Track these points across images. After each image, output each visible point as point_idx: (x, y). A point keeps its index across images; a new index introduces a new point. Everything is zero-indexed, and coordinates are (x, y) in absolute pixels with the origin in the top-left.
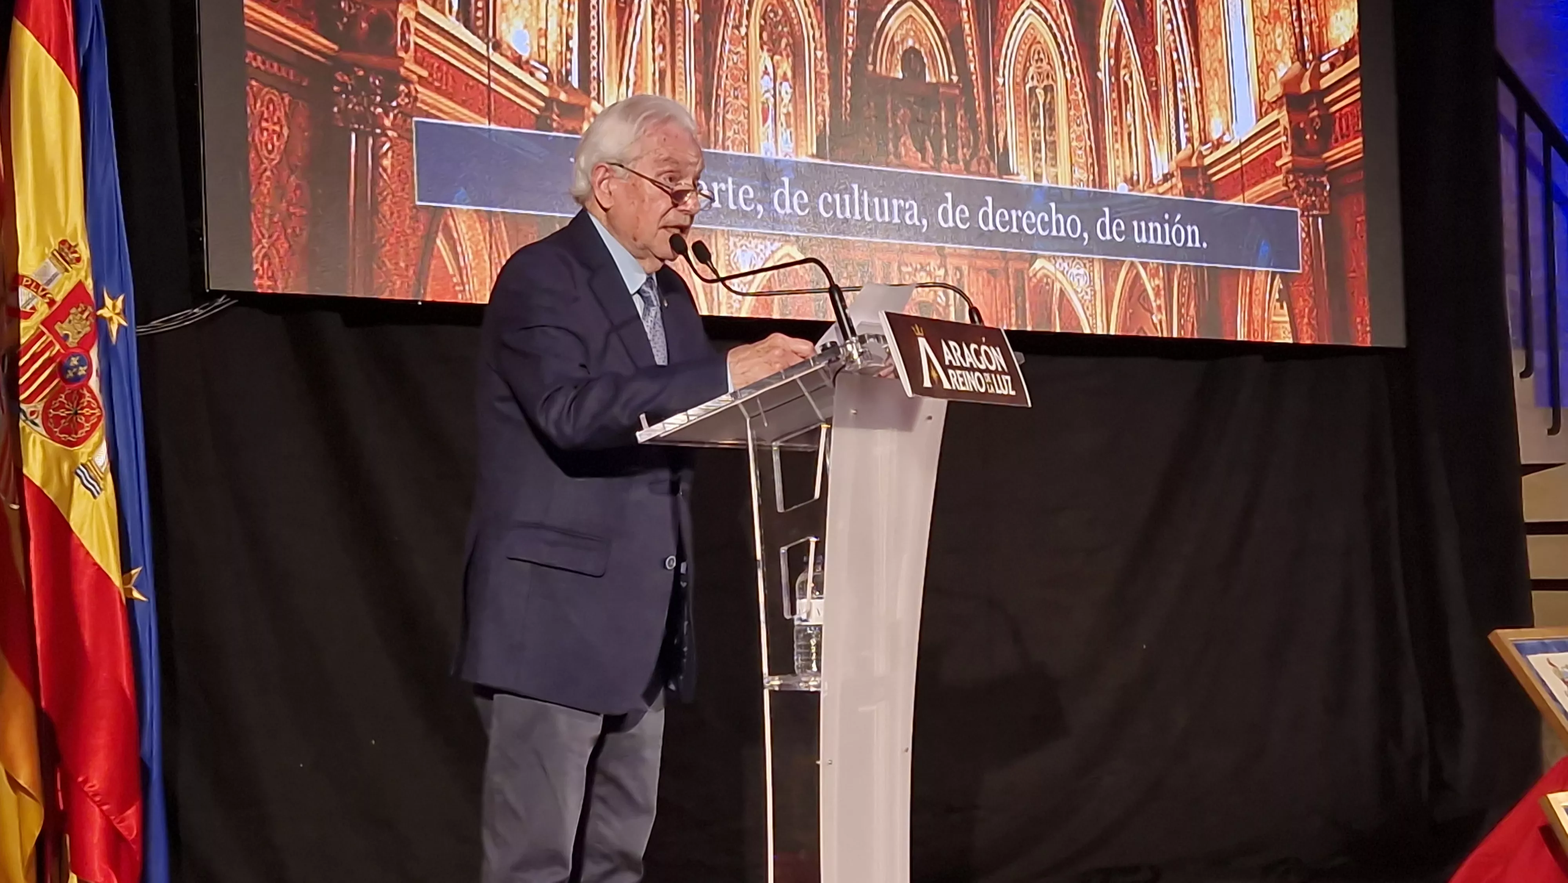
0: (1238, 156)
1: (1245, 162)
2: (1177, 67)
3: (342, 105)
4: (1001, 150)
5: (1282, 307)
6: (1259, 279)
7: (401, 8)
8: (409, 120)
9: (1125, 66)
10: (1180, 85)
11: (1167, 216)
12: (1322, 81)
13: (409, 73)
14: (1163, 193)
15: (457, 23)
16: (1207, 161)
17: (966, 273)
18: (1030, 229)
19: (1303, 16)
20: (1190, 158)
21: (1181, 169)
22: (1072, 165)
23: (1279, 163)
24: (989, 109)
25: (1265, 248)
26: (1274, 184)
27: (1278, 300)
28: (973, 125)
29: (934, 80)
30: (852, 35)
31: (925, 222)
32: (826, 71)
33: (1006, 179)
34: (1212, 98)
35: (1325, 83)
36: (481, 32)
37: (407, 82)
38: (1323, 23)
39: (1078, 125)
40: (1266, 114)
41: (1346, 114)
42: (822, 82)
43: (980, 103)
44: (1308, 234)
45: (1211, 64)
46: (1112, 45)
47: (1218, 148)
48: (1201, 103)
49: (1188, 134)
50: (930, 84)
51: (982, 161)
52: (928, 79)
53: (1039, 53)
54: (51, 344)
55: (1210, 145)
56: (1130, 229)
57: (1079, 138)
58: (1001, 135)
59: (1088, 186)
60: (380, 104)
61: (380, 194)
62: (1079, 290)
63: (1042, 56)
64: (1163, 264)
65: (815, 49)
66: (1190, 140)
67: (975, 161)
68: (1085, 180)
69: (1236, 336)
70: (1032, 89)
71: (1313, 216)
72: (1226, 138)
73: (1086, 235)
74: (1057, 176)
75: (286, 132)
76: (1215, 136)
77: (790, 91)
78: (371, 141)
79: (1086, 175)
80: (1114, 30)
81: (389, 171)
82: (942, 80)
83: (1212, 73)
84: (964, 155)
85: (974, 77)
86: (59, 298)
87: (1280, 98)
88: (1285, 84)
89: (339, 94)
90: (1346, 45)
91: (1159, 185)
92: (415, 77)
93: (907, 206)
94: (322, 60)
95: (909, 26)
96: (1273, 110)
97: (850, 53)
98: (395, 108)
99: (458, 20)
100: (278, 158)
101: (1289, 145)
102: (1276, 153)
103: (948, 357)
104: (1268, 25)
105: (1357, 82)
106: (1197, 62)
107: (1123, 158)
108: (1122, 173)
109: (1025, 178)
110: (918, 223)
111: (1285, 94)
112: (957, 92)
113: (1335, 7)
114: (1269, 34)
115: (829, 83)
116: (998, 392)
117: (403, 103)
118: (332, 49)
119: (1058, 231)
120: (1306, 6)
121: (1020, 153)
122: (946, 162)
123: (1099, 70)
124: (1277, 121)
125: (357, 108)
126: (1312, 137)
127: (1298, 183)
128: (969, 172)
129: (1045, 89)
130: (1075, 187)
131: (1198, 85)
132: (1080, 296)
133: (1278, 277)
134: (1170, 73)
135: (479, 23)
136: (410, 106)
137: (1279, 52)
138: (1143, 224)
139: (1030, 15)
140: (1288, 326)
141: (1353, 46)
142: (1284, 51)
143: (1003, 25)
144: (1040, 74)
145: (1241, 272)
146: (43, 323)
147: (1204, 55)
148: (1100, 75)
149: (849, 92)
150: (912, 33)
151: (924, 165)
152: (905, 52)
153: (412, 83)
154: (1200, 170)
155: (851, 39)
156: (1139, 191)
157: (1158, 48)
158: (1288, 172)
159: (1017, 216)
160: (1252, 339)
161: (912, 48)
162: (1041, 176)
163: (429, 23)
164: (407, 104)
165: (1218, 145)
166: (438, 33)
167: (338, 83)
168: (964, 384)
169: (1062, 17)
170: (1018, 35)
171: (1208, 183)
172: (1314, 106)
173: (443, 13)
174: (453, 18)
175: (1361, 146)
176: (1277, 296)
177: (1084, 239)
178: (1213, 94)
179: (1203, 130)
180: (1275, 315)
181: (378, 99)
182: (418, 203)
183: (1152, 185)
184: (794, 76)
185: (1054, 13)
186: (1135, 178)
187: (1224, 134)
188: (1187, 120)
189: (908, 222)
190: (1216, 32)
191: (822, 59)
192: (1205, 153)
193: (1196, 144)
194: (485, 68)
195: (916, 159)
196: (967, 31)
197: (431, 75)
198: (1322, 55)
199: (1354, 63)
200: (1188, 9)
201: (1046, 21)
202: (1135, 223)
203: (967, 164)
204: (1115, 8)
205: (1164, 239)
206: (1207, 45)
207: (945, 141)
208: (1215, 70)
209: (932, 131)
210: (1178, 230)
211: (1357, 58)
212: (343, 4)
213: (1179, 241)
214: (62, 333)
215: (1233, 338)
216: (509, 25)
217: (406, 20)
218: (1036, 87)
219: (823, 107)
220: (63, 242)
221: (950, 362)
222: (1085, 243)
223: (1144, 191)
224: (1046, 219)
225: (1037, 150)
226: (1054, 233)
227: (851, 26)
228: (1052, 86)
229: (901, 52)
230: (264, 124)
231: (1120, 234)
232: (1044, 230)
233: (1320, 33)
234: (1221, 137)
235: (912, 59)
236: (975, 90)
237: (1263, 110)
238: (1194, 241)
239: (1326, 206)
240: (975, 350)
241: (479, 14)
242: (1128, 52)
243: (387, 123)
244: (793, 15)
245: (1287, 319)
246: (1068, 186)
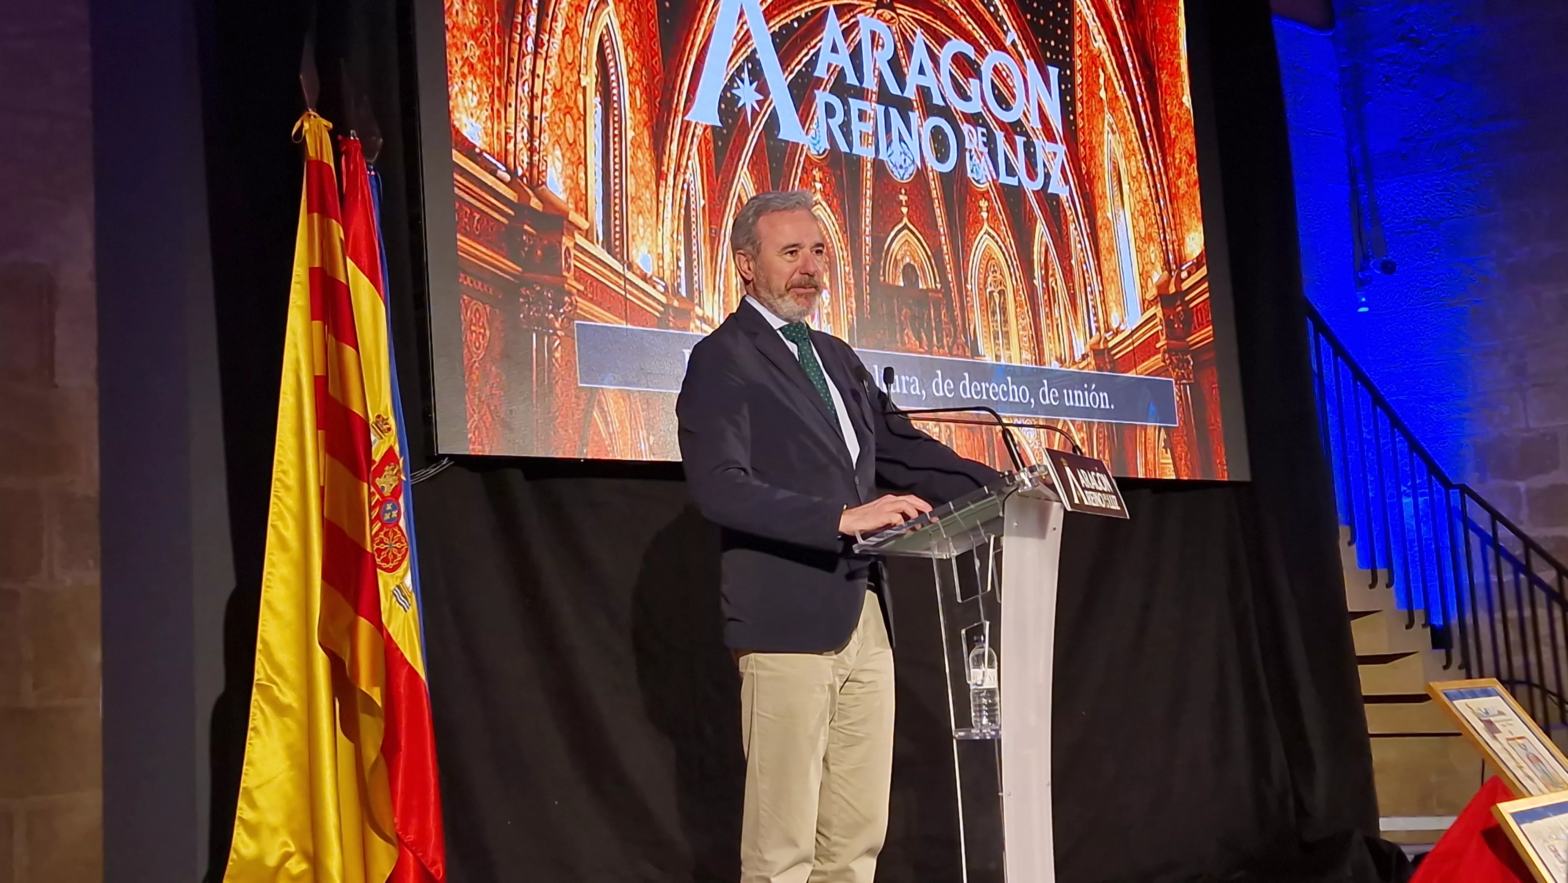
0: (1130, 341)
1: (1136, 345)
2: (1086, 275)
3: (526, 313)
4: (972, 338)
5: (1167, 452)
6: (1150, 431)
7: (564, 239)
8: (572, 323)
9: (1052, 275)
10: (1089, 289)
11: (1086, 386)
12: (1183, 285)
13: (571, 288)
14: (1083, 369)
15: (602, 250)
16: (1111, 344)
17: (953, 430)
18: (995, 396)
19: (1167, 237)
20: (1099, 342)
21: (1094, 351)
22: (1020, 348)
23: (1158, 345)
24: (963, 308)
25: (1153, 408)
26: (1156, 361)
27: (1164, 447)
28: (953, 320)
29: (925, 287)
30: (868, 255)
31: (924, 392)
32: (852, 281)
33: (977, 360)
34: (1111, 298)
35: (1185, 286)
36: (619, 256)
37: (570, 294)
38: (1181, 242)
39: (1023, 319)
40: (1148, 309)
41: (1200, 309)
42: (850, 289)
43: (957, 304)
44: (1181, 397)
45: (1109, 273)
46: (1043, 260)
47: (1117, 335)
48: (1103, 302)
49: (1096, 324)
50: (922, 290)
51: (960, 347)
52: (921, 286)
53: (994, 266)
55: (1111, 333)
56: (1061, 395)
57: (1024, 329)
58: (972, 327)
59: (1032, 364)
60: (552, 312)
61: (554, 379)
62: (1030, 441)
63: (996, 268)
64: (1085, 422)
65: (844, 265)
66: (1098, 329)
67: (955, 346)
68: (1030, 359)
69: (1138, 475)
70: (991, 293)
71: (1183, 384)
72: (1122, 328)
73: (1032, 401)
74: (1010, 357)
75: (488, 333)
76: (1114, 326)
77: (828, 296)
78: (546, 339)
79: (1030, 356)
80: (1043, 249)
81: (559, 360)
82: (930, 287)
83: (1110, 279)
84: (948, 342)
85: (951, 285)
87: (1156, 298)
88: (1159, 287)
89: (524, 303)
90: (1197, 258)
91: (1079, 363)
92: (575, 291)
93: (911, 381)
94: (512, 279)
95: (906, 248)
96: (1152, 306)
97: (868, 268)
98: (562, 314)
99: (603, 247)
100: (483, 353)
101: (1164, 332)
102: (1156, 337)
104: (1145, 245)
105: (1206, 285)
106: (1099, 272)
107: (1054, 343)
108: (1054, 355)
109: (989, 359)
110: (919, 393)
111: (1159, 295)
112: (941, 295)
113: (1188, 230)
114: (1145, 251)
115: (855, 291)
117: (567, 310)
118: (518, 271)
119: (1014, 397)
120: (1168, 230)
121: (985, 340)
122: (936, 348)
123: (1034, 278)
124: (1155, 314)
125: (536, 314)
126: (1178, 326)
127: (1171, 360)
128: (952, 355)
129: (999, 293)
130: (1024, 365)
131: (1101, 288)
132: (1031, 446)
133: (1162, 430)
134: (1082, 280)
135: (618, 250)
136: (572, 312)
137: (1153, 264)
138: (1070, 392)
139: (986, 238)
140: (1171, 466)
141: (1202, 259)
142: (1157, 263)
143: (968, 246)
144: (995, 281)
145: (1138, 427)
147: (1104, 266)
148: (1036, 282)
149: (868, 297)
150: (908, 253)
151: (922, 350)
152: (904, 267)
153: (573, 295)
154: (1106, 351)
155: (868, 258)
156: (1067, 367)
157: (1073, 262)
158: (1165, 352)
159: (986, 387)
160: (1148, 477)
161: (909, 264)
162: (1000, 357)
163: (584, 251)
164: (570, 311)
165: (1117, 333)
166: (590, 258)
167: (524, 297)
169: (1008, 240)
170: (979, 254)
171: (1112, 361)
172: (1179, 303)
173: (593, 243)
174: (599, 247)
175: (1211, 332)
176: (1163, 444)
177: (1031, 403)
178: (1111, 295)
179: (1106, 322)
180: (1162, 458)
181: (550, 307)
182: (580, 385)
183: (1074, 363)
184: (831, 286)
185: (1002, 237)
186: (1063, 357)
187: (1120, 324)
188: (1095, 315)
189: (913, 392)
190: (1110, 250)
191: (849, 273)
192: (1109, 339)
193: (1102, 332)
194: (622, 283)
195: (916, 345)
196: (945, 251)
197: (586, 289)
198: (1182, 266)
199: (1203, 271)
200: (1091, 233)
201: (997, 242)
202: (1065, 391)
203: (950, 349)
204: (1043, 233)
205: (1085, 403)
206: (1106, 260)
207: (934, 332)
208: (1112, 278)
209: (925, 325)
210: (1094, 396)
211: (1205, 267)
212: (524, 238)
213: (1095, 404)
215: (1135, 476)
216: (638, 251)
217: (567, 249)
218: (993, 292)
219: (851, 308)
222: (1033, 406)
223: (1070, 367)
224: (1005, 389)
225: (996, 338)
226: (1011, 399)
227: (867, 248)
228: (1004, 290)
229: (902, 267)
230: (473, 328)
231: (1055, 399)
232: (1004, 397)
233: (1179, 250)
234: (1118, 327)
235: (909, 271)
236: (953, 294)
237: (1146, 306)
238: (1105, 404)
239: (1191, 376)
241: (617, 243)
242: (1053, 265)
243: (557, 325)
244: (829, 241)
245: (1171, 461)
246: (1019, 364)
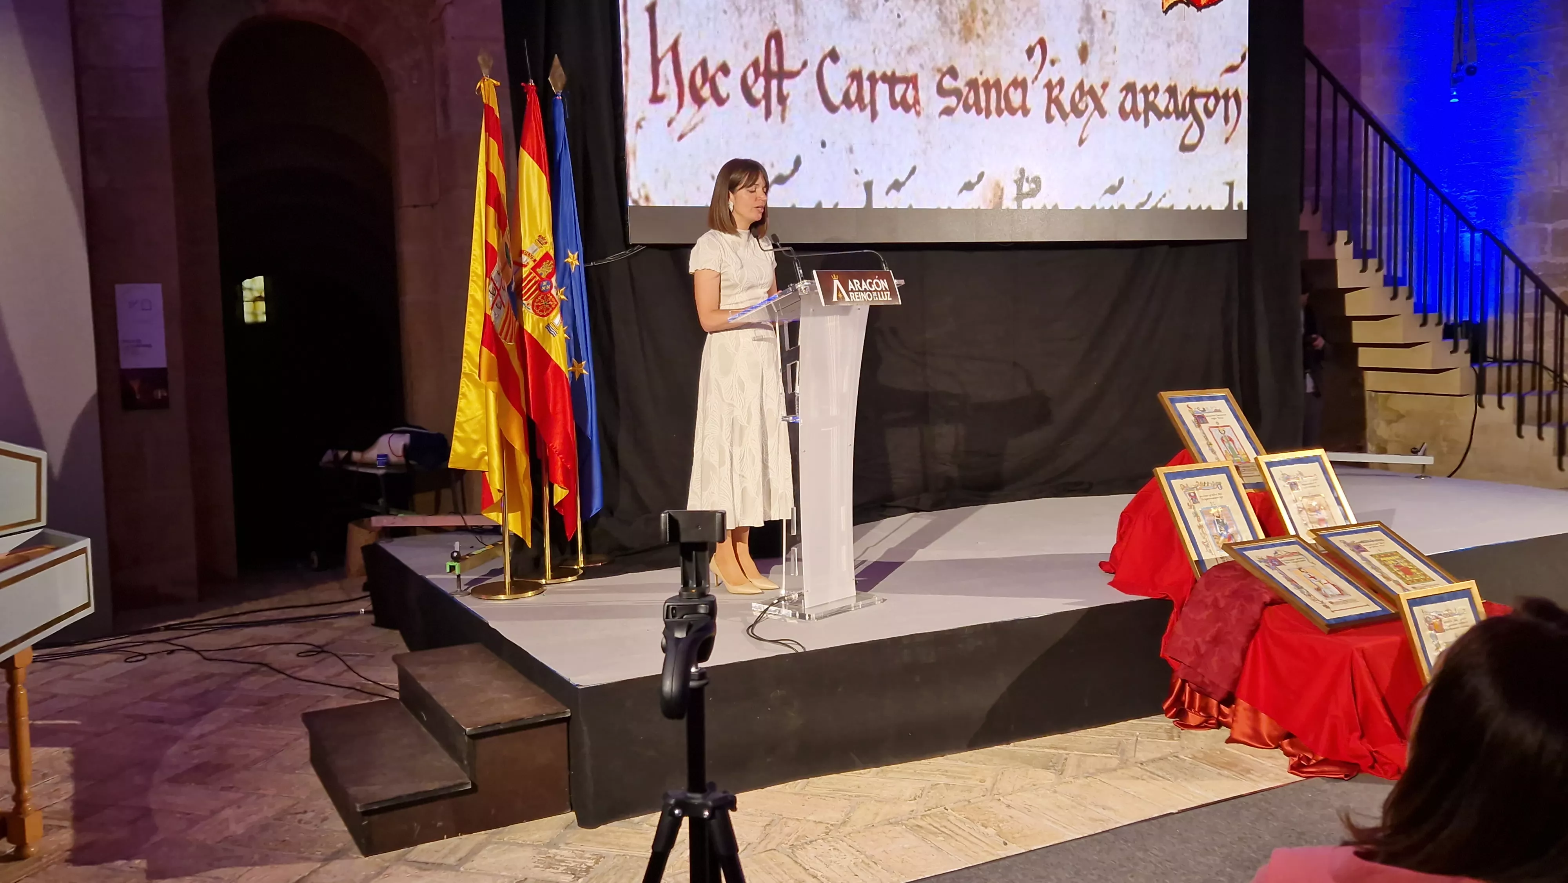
54: (535, 277)
86: (538, 259)
103: (851, 286)
116: (880, 299)
146: (532, 269)
168: (858, 298)
214: (539, 272)
220: (540, 236)
221: (852, 289)
240: (870, 283)
